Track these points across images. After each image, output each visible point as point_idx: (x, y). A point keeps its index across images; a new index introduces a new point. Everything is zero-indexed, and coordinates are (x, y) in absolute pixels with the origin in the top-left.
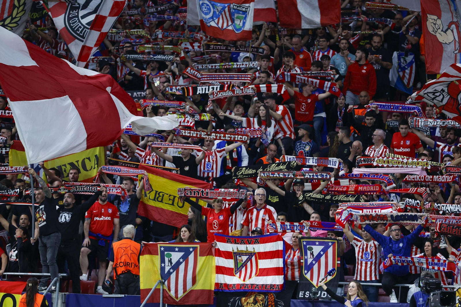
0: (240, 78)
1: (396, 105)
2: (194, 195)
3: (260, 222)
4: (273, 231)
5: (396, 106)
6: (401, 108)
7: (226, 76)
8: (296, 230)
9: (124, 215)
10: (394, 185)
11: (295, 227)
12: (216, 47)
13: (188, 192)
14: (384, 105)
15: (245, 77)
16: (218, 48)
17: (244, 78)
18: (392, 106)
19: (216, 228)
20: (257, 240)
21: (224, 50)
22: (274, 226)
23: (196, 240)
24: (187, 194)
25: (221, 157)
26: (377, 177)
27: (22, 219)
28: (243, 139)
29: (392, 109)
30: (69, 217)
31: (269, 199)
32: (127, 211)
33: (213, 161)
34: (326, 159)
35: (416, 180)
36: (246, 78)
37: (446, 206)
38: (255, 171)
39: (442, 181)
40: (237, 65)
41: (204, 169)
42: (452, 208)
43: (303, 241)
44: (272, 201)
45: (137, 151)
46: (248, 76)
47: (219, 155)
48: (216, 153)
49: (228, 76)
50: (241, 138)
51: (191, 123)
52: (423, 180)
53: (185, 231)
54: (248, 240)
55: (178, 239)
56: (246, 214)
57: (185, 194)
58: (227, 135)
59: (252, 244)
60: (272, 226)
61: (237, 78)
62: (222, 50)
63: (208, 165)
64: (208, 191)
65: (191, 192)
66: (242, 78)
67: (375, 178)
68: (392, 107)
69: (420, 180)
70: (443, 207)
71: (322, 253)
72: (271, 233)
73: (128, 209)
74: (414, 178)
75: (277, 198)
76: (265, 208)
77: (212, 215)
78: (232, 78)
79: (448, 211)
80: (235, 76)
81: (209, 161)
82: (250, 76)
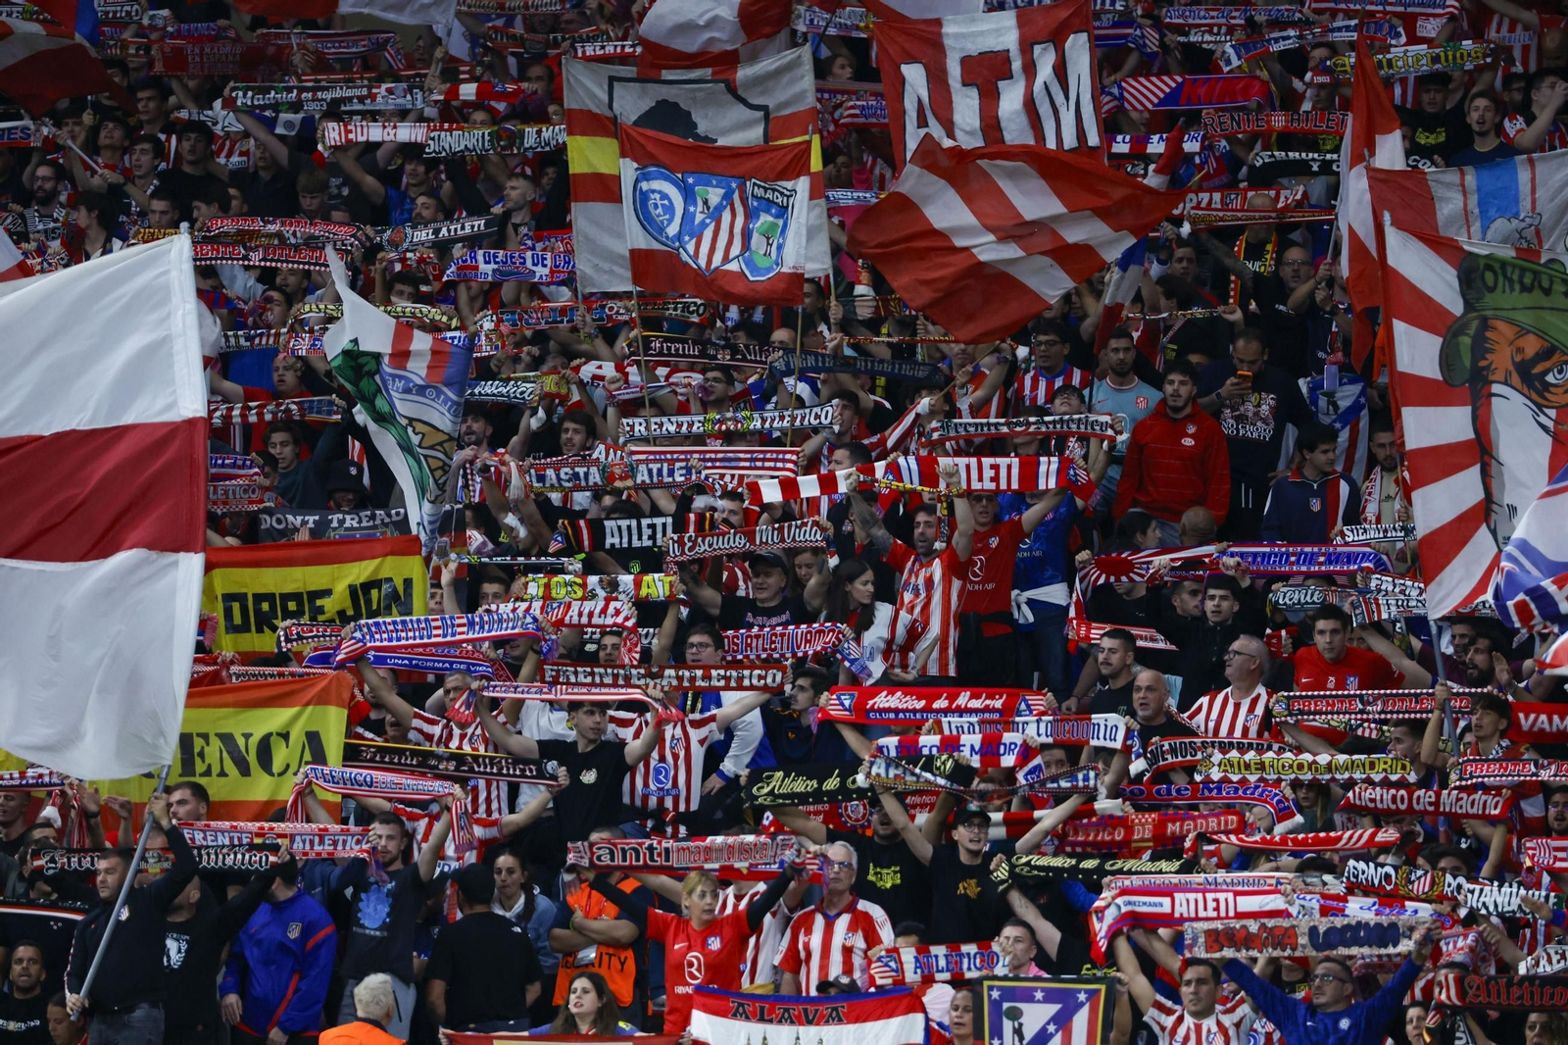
0: (759, 464)
1: (1308, 549)
2: (624, 860)
3: (836, 957)
4: (890, 981)
5: (1306, 554)
6: (1322, 559)
7: (713, 456)
8: (969, 969)
9: (375, 937)
10: (1299, 819)
11: (966, 961)
12: (669, 348)
13: (601, 852)
14: (1264, 554)
15: (776, 460)
16: (677, 350)
17: (772, 464)
18: (1294, 554)
19: (695, 978)
20: (835, 1009)
21: (694, 356)
22: (893, 964)
23: (622, 1024)
24: (599, 858)
25: (702, 742)
26: (1245, 792)
27: (21, 961)
28: (769, 680)
29: (1292, 564)
30: (179, 951)
31: (871, 878)
32: (384, 922)
33: (676, 757)
34: (1082, 720)
35: (1379, 806)
36: (780, 465)
37: (1482, 890)
38: (815, 783)
39: (1470, 811)
40: (764, 421)
41: (646, 785)
42: (1499, 901)
43: (991, 988)
44: (880, 884)
45: (416, 723)
46: (788, 456)
47: (695, 735)
48: (689, 728)
49: (720, 456)
50: (760, 677)
51: (627, 619)
52: (1403, 807)
53: (585, 991)
54: (806, 1010)
55: (559, 1021)
56: (788, 932)
57: (591, 860)
58: (714, 673)
59: (818, 1024)
60: (886, 965)
61: (747, 464)
62: (690, 356)
63: (658, 771)
64: (669, 845)
65: (612, 853)
66: (767, 464)
67: (1240, 798)
68: (1293, 559)
69: (1393, 807)
70: (1469, 896)
71: (1051, 1028)
72: (882, 986)
73: (388, 915)
74: (1373, 800)
75: (895, 872)
76: (851, 908)
77: (682, 936)
78: (733, 464)
79: (1487, 908)
80: (742, 455)
81: (662, 759)
82: (794, 458)
